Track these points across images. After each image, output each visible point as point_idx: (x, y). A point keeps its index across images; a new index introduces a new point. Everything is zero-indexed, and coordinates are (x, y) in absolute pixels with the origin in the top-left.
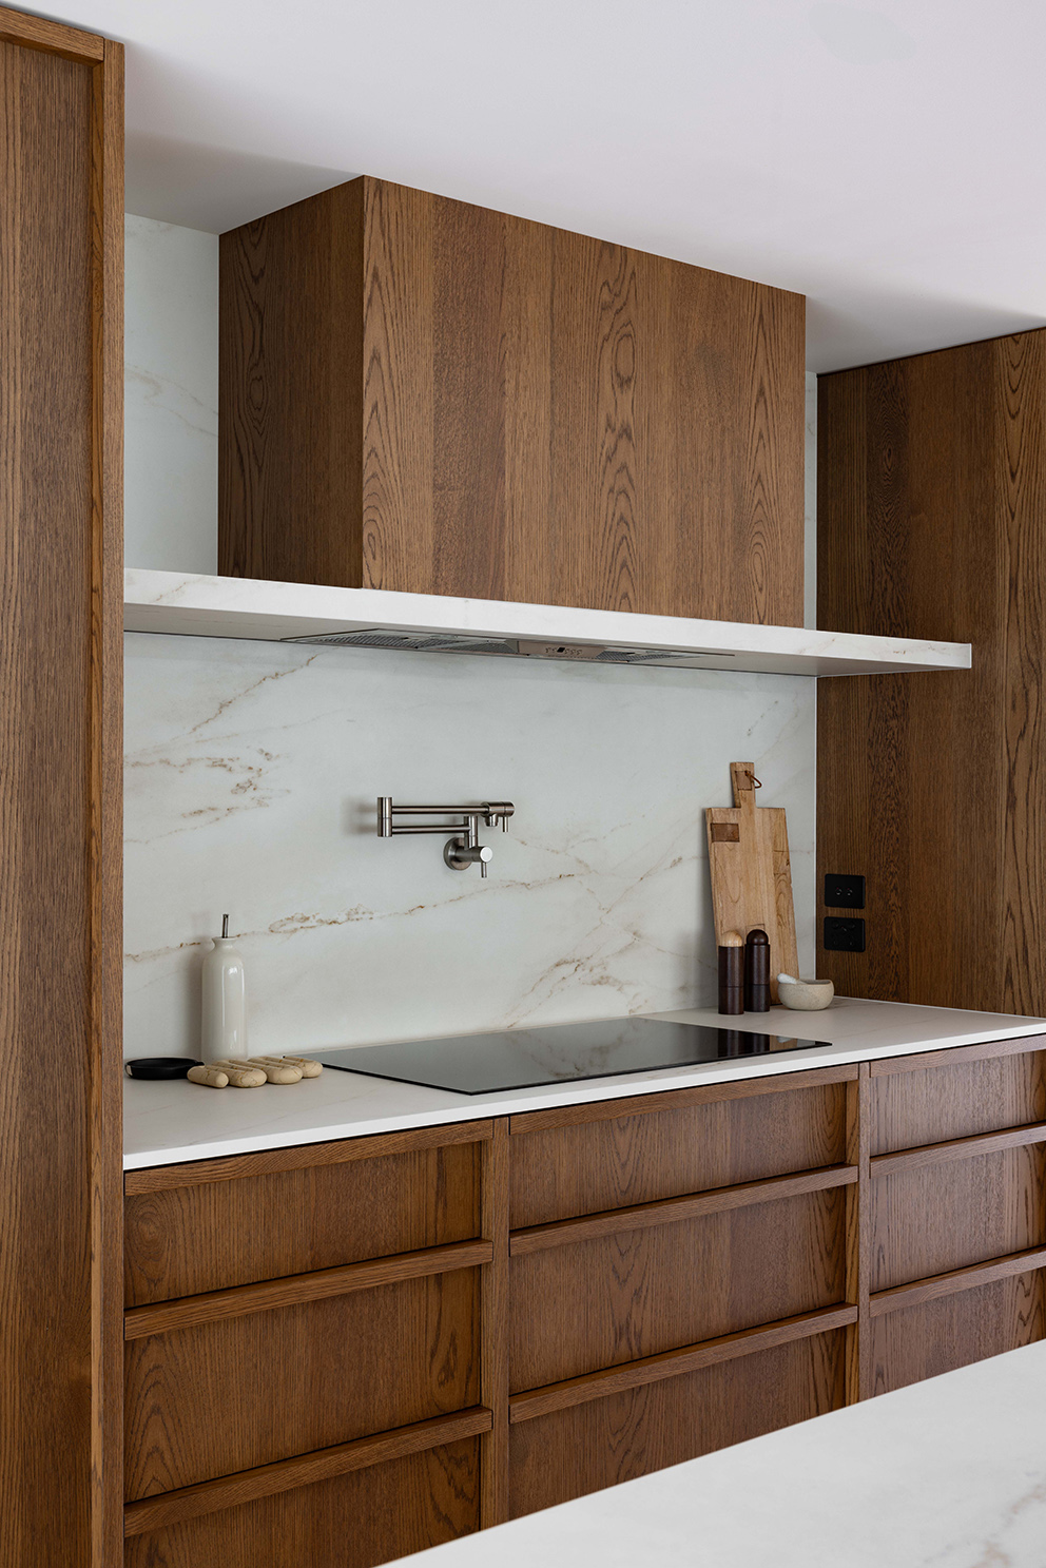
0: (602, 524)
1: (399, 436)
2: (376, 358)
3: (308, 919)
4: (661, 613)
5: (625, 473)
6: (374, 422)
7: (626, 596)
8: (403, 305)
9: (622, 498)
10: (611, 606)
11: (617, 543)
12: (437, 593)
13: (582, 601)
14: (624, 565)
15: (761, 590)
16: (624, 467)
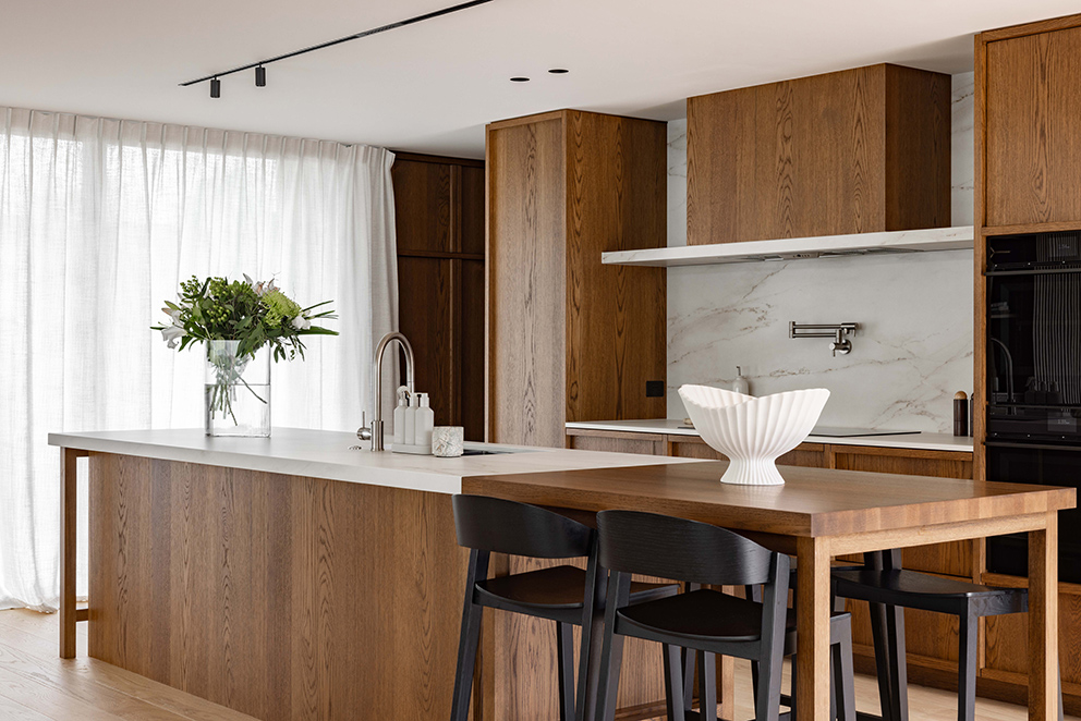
0: (778, 203)
3: (784, 372)
4: (805, 236)
7: (788, 231)
9: (787, 189)
11: (784, 210)
14: (788, 218)
15: (859, 216)
16: (788, 176)
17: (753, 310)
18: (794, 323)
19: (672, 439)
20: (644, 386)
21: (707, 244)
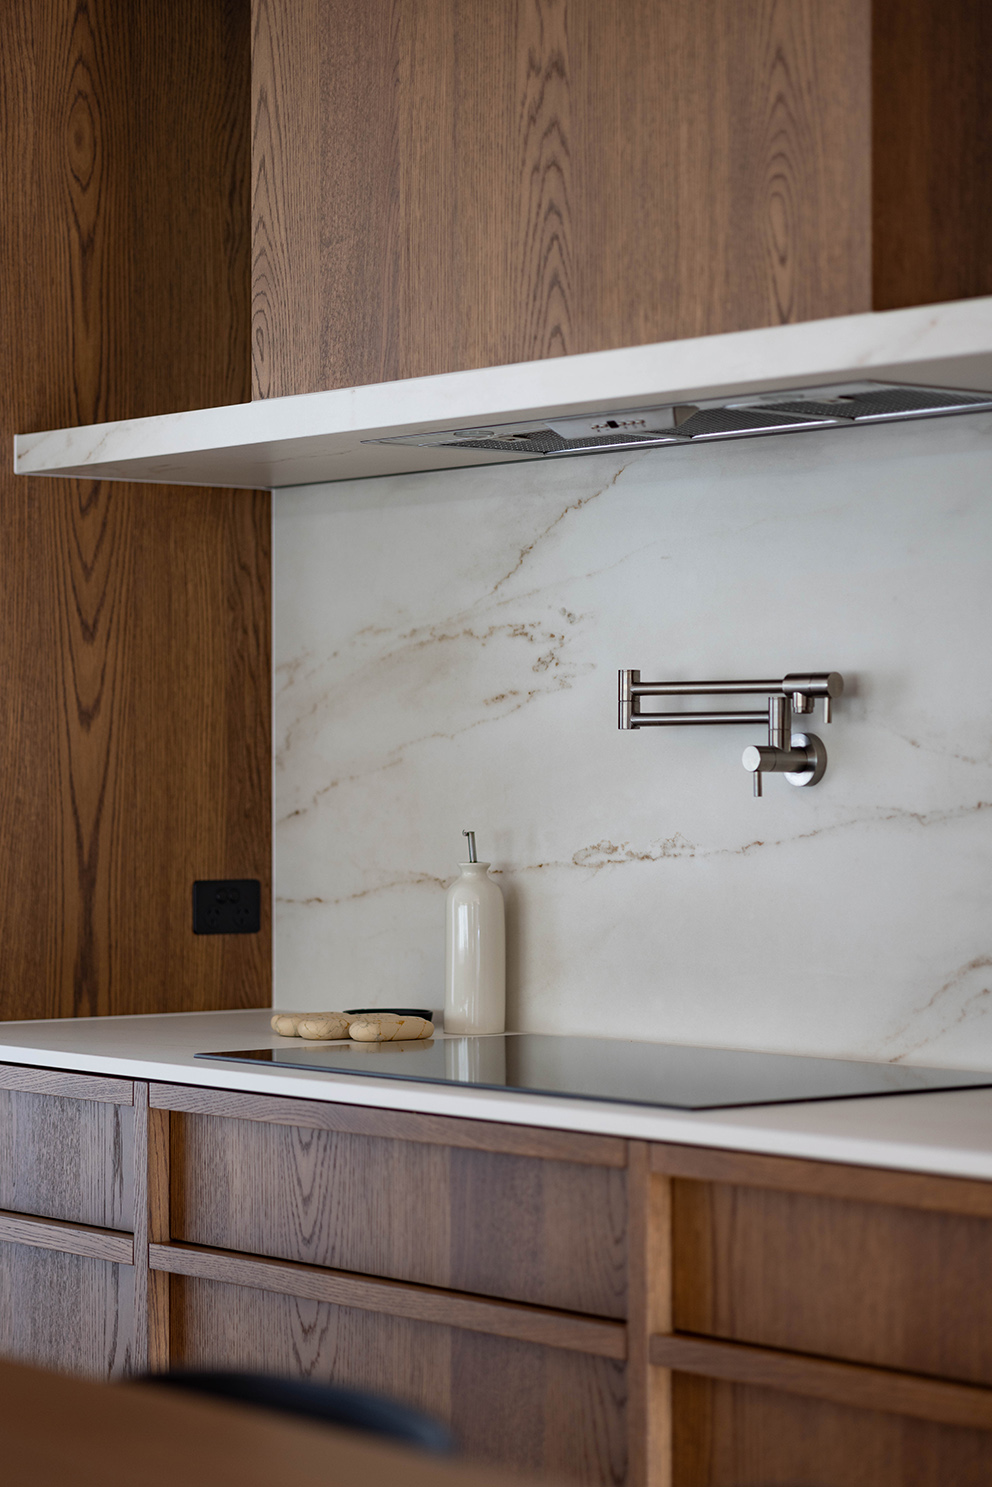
0: (523, 225)
1: (286, 191)
2: (263, 99)
3: (615, 849)
5: (555, 133)
6: (262, 183)
7: (557, 331)
8: (289, 16)
9: (552, 174)
10: (537, 354)
11: (544, 250)
12: (325, 389)
13: (496, 355)
14: (555, 282)
15: (783, 260)
16: (554, 124)
17: (520, 632)
18: (634, 675)
19: (163, 1100)
20: (182, 897)
21: (312, 389)
